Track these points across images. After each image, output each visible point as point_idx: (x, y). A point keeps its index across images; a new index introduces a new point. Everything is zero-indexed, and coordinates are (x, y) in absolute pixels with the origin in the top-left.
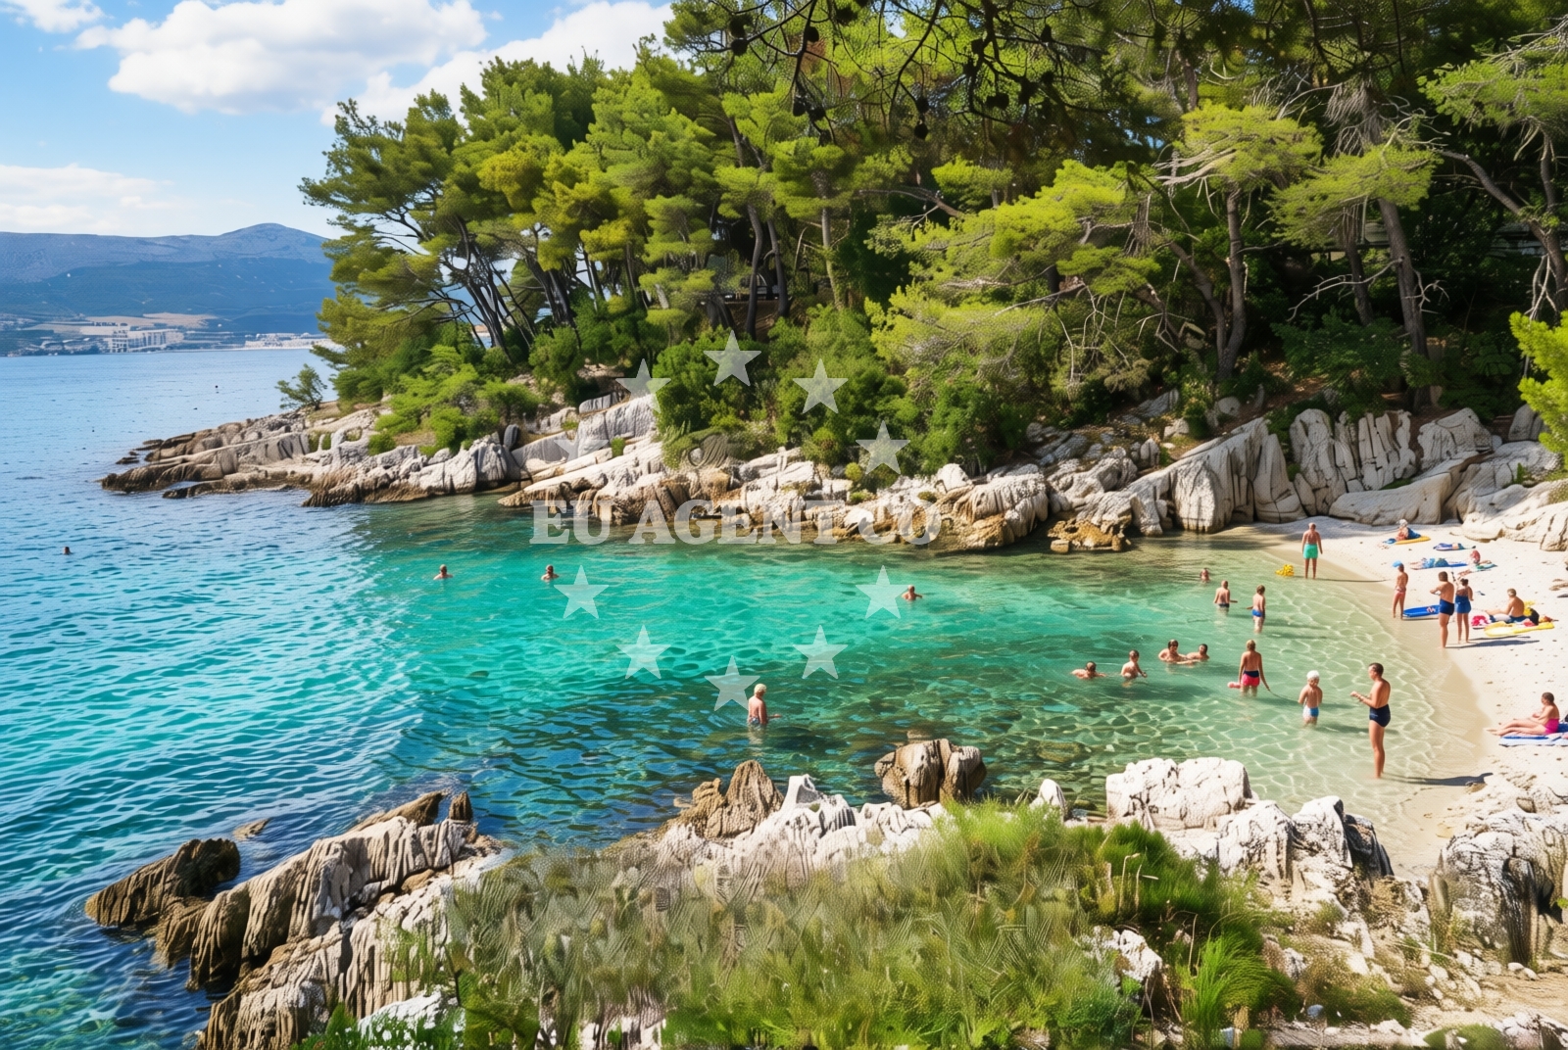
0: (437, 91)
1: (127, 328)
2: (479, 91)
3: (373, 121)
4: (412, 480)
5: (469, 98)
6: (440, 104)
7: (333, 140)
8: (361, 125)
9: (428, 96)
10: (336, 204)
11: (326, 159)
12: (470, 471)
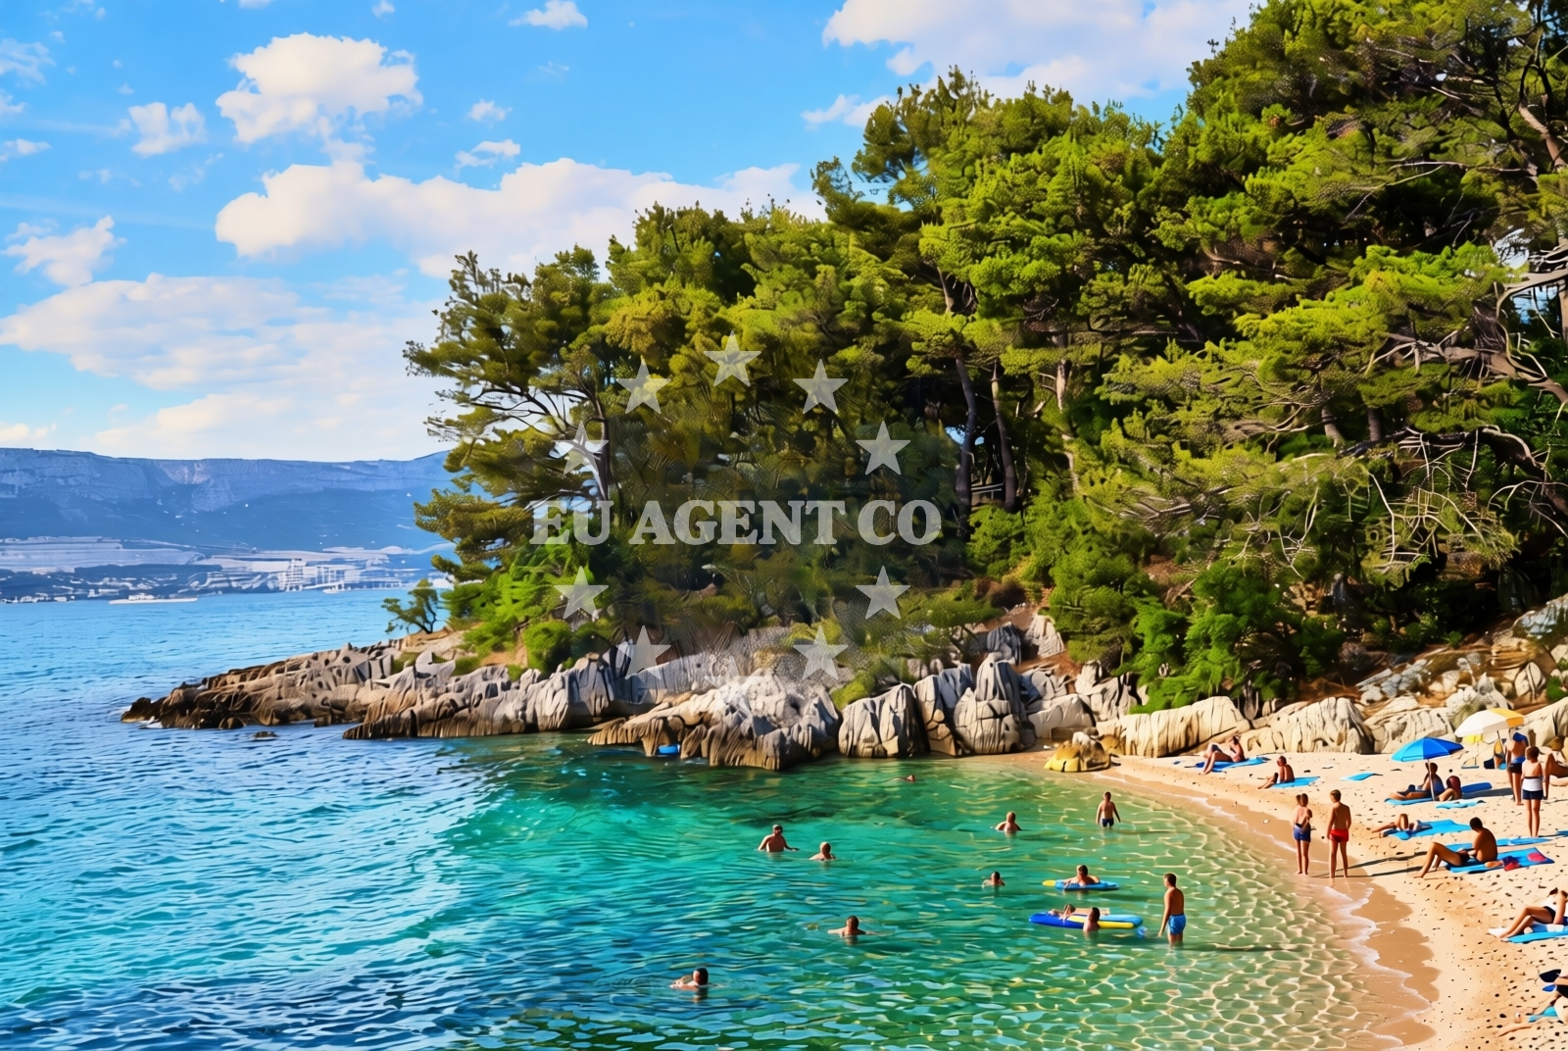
0: (580, 246)
1: (303, 563)
2: (629, 241)
3: (497, 277)
4: (482, 709)
5: (618, 253)
6: (585, 260)
7: (445, 298)
8: (482, 281)
9: (572, 251)
10: (451, 374)
11: (438, 321)
12: (563, 697)
